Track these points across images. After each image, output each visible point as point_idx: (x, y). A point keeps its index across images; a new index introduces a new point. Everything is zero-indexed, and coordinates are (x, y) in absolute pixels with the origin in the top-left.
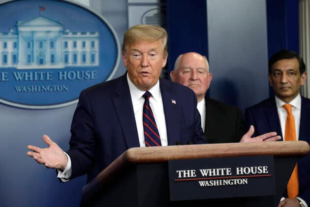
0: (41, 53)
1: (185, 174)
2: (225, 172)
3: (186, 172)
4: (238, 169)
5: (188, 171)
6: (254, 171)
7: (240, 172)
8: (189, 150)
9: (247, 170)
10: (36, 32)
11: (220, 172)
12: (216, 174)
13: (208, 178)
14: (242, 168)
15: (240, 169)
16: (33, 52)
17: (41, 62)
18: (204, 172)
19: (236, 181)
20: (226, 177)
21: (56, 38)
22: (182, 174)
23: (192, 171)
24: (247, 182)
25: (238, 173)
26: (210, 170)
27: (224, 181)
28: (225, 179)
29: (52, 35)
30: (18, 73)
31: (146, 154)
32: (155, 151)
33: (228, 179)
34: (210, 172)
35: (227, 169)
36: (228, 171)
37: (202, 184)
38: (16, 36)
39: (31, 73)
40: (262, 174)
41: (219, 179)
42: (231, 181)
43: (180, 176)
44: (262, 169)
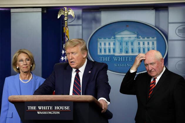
0: (127, 47)
1: (31, 108)
2: (50, 108)
3: (32, 107)
4: (55, 107)
5: (33, 107)
6: (63, 108)
7: (56, 109)
8: (35, 97)
9: (60, 108)
10: (123, 37)
11: (47, 108)
12: (45, 109)
13: (41, 110)
14: (57, 107)
15: (56, 107)
16: (122, 47)
17: (127, 52)
18: (40, 108)
19: (54, 113)
20: (50, 110)
21: (134, 40)
22: (30, 108)
23: (34, 107)
24: (59, 113)
25: (55, 109)
26: (43, 107)
27: (49, 112)
28: (49, 111)
29: (132, 39)
30: (115, 57)
31: (15, 98)
32: (20, 97)
33: (51, 111)
34: (43, 108)
35: (51, 107)
36: (51, 108)
37: (38, 113)
38: (114, 40)
39: (122, 58)
40: (67, 110)
41: (46, 111)
42: (52, 112)
43: (29, 109)
44: (67, 108)
